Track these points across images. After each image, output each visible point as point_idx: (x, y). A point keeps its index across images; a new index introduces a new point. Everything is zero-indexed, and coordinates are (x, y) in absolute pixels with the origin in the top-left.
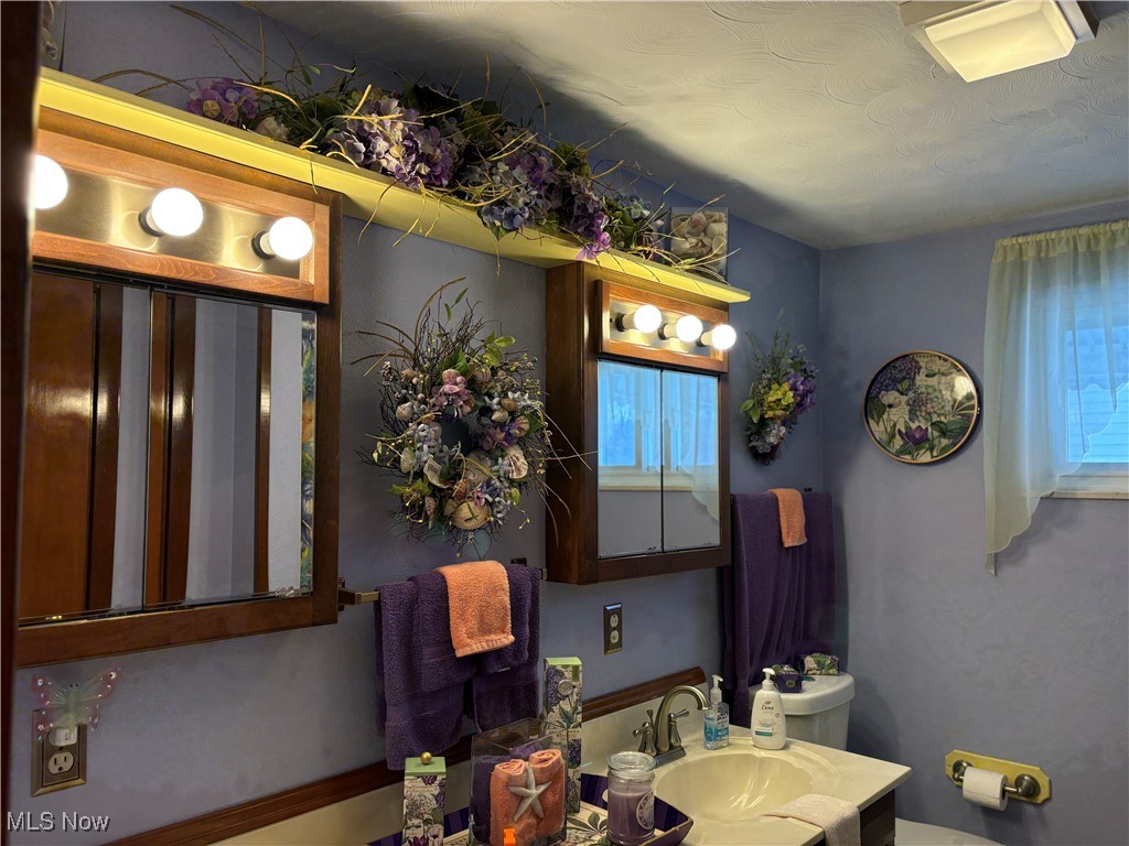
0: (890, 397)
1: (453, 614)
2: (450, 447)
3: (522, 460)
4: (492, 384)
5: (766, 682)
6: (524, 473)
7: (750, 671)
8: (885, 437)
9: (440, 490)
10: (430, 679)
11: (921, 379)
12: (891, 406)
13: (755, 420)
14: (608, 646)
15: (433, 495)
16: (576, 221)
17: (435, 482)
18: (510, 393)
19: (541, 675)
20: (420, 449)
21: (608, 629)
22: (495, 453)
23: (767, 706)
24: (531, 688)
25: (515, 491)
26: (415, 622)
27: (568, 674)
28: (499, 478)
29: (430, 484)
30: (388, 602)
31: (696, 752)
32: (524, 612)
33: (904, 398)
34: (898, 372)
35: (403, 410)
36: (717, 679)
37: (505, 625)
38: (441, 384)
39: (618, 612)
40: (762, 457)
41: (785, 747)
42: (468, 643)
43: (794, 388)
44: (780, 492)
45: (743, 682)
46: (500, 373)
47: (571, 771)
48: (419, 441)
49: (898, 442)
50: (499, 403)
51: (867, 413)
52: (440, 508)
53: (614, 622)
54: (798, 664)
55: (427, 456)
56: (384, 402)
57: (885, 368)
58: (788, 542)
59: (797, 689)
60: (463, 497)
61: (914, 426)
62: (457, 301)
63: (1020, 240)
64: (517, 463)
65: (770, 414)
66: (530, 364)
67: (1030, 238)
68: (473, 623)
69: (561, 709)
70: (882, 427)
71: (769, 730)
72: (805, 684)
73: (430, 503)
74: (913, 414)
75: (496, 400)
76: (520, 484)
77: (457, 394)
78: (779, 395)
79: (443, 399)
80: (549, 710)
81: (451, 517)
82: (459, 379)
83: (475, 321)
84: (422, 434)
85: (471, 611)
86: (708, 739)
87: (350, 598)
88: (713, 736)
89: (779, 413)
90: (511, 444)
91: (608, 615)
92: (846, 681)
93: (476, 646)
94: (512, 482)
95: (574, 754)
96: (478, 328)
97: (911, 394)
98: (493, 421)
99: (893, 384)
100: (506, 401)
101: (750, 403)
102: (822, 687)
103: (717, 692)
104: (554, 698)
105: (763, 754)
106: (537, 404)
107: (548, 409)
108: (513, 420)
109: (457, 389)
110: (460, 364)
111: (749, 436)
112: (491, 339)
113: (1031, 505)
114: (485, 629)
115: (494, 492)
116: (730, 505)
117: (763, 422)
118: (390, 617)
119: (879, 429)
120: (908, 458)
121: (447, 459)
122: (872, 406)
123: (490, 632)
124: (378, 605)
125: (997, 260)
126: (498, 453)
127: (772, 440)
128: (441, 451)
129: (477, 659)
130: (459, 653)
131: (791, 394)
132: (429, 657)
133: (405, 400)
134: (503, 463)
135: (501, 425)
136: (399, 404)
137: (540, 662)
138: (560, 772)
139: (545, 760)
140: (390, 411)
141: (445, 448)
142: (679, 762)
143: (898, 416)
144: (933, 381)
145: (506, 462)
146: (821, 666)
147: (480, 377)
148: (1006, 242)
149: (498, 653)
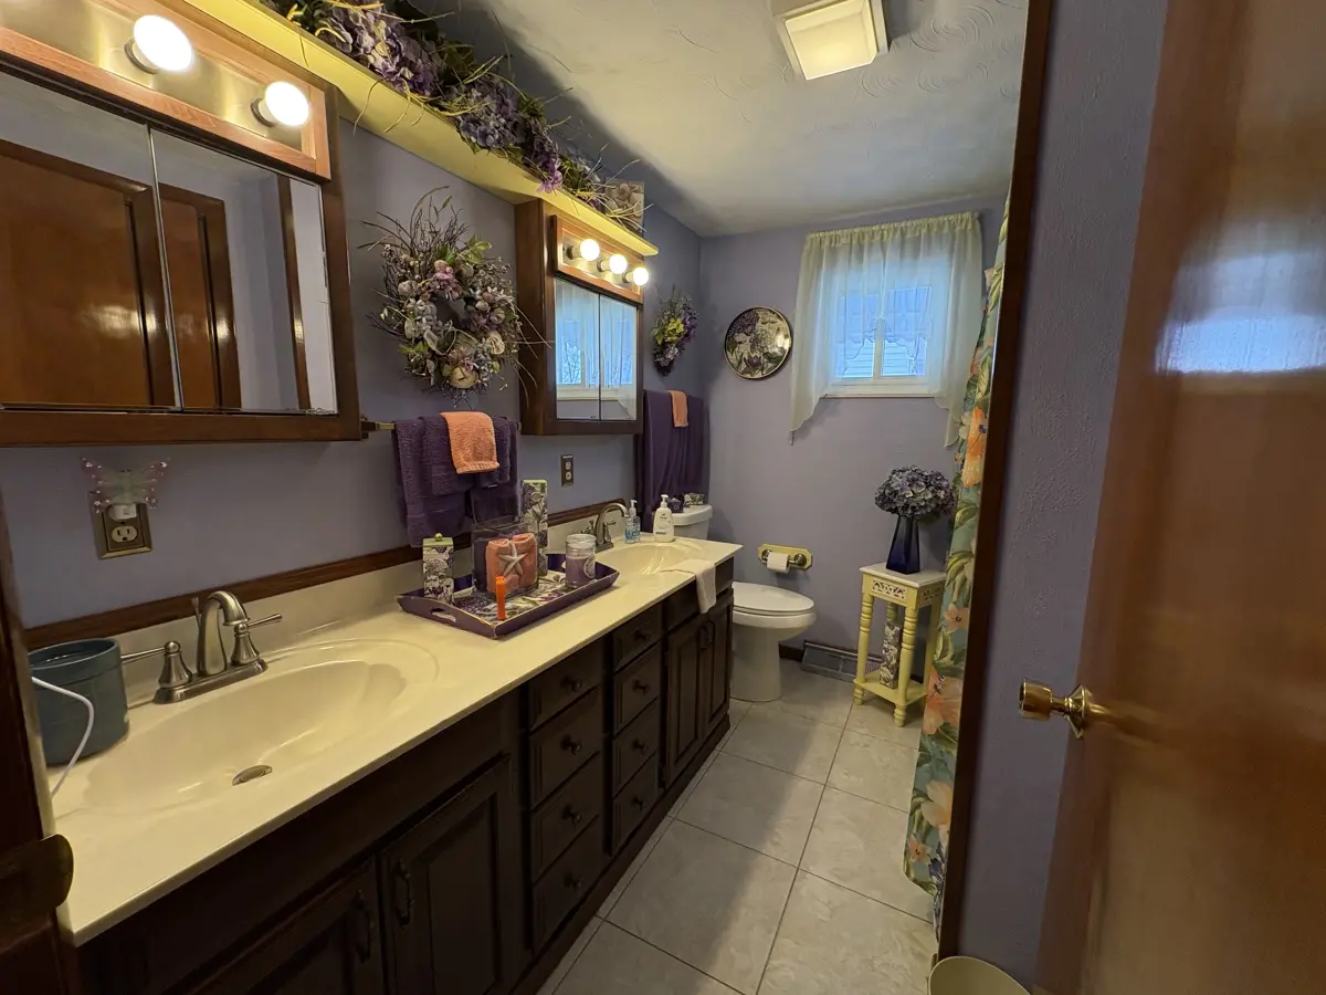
0: (740, 337)
1: (453, 443)
2: (444, 323)
3: (500, 341)
4: (475, 278)
5: (663, 503)
6: (502, 351)
7: (652, 502)
8: (736, 363)
9: (439, 356)
10: (438, 488)
11: (759, 324)
12: (740, 343)
13: (659, 342)
14: (564, 481)
15: (432, 359)
16: (536, 156)
17: (434, 348)
18: (489, 288)
19: (519, 491)
20: (420, 320)
21: (564, 471)
22: (481, 333)
23: (663, 516)
24: (513, 500)
25: (496, 364)
26: (425, 448)
27: (538, 489)
28: (483, 352)
29: (430, 349)
30: (402, 432)
31: (619, 543)
32: (505, 448)
33: (748, 338)
34: (745, 321)
35: (404, 286)
36: (633, 502)
37: (492, 454)
38: (434, 272)
39: (571, 460)
40: (663, 370)
41: (674, 540)
42: (465, 464)
43: (684, 322)
44: (673, 392)
45: (649, 508)
46: (481, 271)
47: (541, 550)
48: (419, 315)
49: (744, 366)
50: (481, 294)
51: (726, 348)
52: (439, 369)
53: (568, 466)
54: (681, 498)
55: (426, 328)
56: (386, 279)
57: (737, 318)
58: (677, 424)
59: (680, 511)
60: (456, 364)
61: (753, 356)
62: (444, 206)
63: (821, 234)
64: (496, 343)
65: (669, 339)
66: (503, 267)
67: (827, 234)
68: (469, 451)
69: (534, 511)
70: (734, 357)
71: (663, 531)
72: (685, 509)
73: (431, 365)
74: (752, 348)
75: (478, 292)
76: (500, 359)
77: (447, 280)
78: (675, 326)
79: (436, 283)
80: (525, 512)
81: (448, 377)
82: (448, 269)
83: (459, 224)
84: (421, 308)
85: (468, 442)
86: (628, 538)
87: (372, 427)
88: (629, 536)
89: (675, 338)
90: (491, 329)
91: (564, 462)
92: (708, 508)
93: (472, 467)
94: (493, 356)
95: (543, 539)
96: (462, 231)
97: (753, 335)
98: (477, 309)
99: (743, 329)
100: (486, 294)
101: (656, 331)
102: (695, 511)
103: (633, 510)
104: (528, 504)
105: (660, 545)
106: (510, 300)
107: (518, 303)
108: (492, 310)
109: (446, 277)
110: (450, 257)
111: (655, 355)
112: (471, 243)
113: (815, 402)
114: (478, 457)
115: (480, 362)
116: (643, 397)
117: (665, 345)
118: (404, 442)
119: (733, 358)
120: (749, 376)
121: (442, 333)
122: (730, 344)
123: (481, 459)
124: (394, 432)
125: (807, 247)
126: (482, 334)
127: (670, 356)
128: (437, 325)
129: (474, 478)
130: (459, 471)
131: (682, 326)
132: (437, 472)
133: (405, 279)
134: (487, 343)
135: (483, 313)
136: (400, 282)
137: (519, 481)
138: (533, 546)
139: (524, 539)
140: (394, 288)
141: (440, 323)
142: (609, 550)
143: (744, 349)
144: (765, 327)
145: (488, 341)
146: (694, 499)
147: (465, 271)
148: (813, 236)
149: (489, 474)
